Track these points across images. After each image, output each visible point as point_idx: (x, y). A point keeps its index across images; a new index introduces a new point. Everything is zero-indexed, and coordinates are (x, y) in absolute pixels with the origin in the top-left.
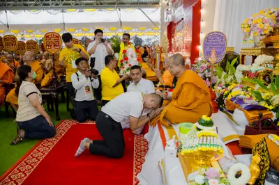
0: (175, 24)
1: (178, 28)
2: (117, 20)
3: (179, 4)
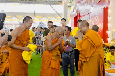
0: (80, 16)
3: (86, 4)
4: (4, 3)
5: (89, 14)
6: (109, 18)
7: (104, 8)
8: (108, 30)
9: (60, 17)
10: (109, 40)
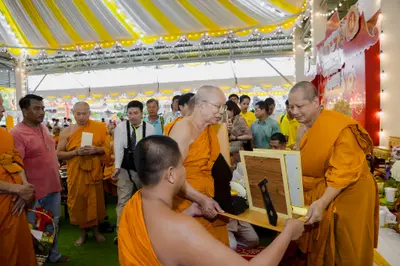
0: (324, 79)
1: (329, 84)
2: (229, 75)
3: (332, 48)
4: (177, 65)
5: (339, 70)
6: (384, 77)
7: (366, 51)
8: (380, 110)
9: (288, 85)
10: (383, 135)
